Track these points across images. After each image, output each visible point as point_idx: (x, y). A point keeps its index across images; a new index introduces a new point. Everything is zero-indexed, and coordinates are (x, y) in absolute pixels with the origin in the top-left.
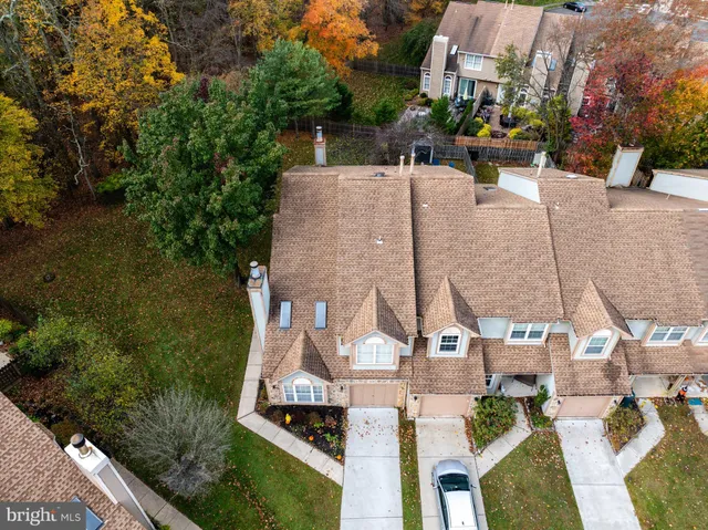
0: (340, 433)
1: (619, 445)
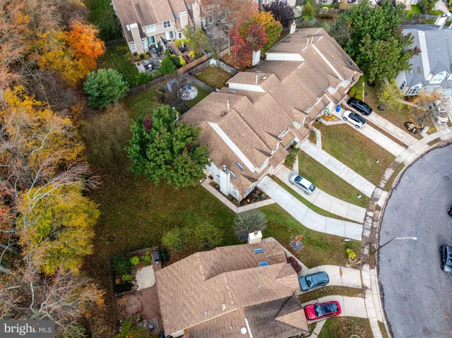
0: (262, 193)
1: (315, 142)
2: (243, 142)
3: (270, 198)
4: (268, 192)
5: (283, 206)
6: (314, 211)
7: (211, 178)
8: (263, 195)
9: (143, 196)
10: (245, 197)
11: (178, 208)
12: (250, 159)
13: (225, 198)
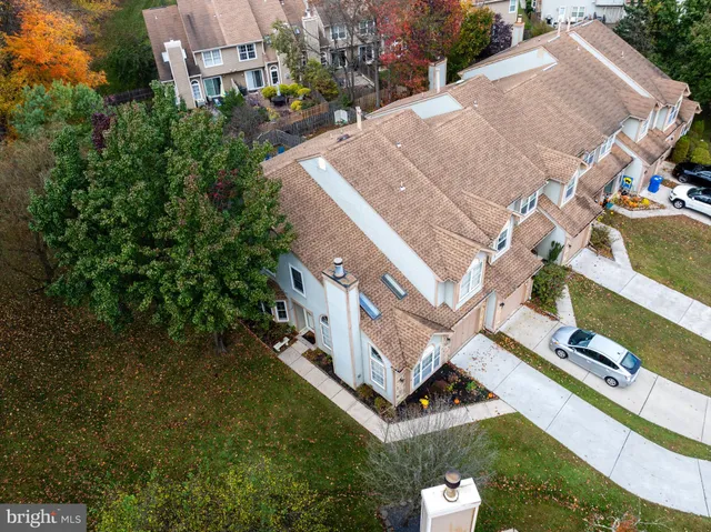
0: (465, 381)
1: (609, 254)
2: (400, 208)
3: (495, 397)
4: (485, 379)
5: (541, 423)
6: (650, 438)
7: (310, 338)
8: (472, 388)
9: (99, 387)
10: (413, 388)
11: (198, 426)
12: (425, 254)
13: (350, 398)
